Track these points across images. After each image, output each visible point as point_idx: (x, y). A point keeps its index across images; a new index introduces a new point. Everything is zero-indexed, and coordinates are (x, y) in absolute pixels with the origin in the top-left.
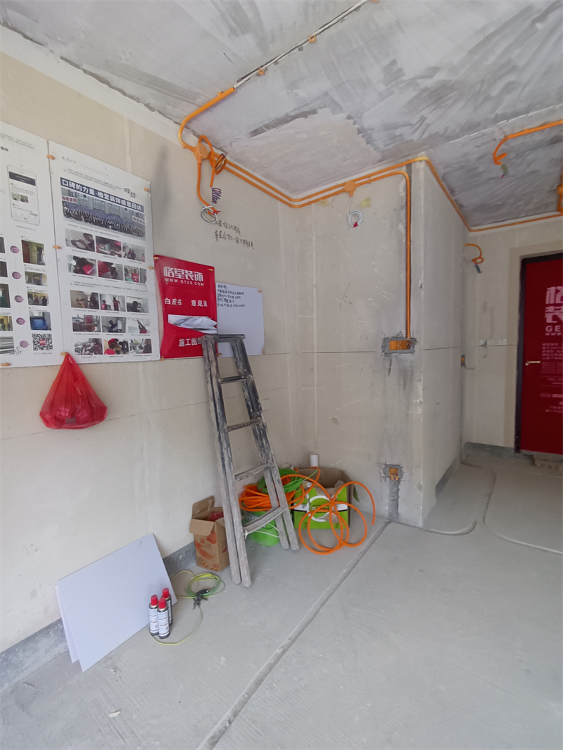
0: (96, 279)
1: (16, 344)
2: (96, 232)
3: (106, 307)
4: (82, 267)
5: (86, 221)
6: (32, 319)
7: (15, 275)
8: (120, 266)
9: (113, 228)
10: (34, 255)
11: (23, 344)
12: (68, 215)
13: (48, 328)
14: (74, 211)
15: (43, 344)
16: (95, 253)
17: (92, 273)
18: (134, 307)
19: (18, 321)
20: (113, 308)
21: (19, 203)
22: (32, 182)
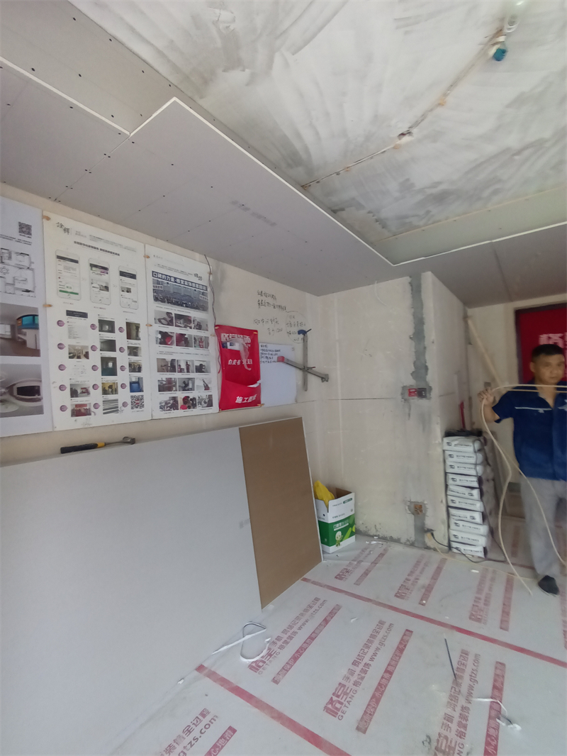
0: (175, 348)
1: (120, 404)
2: (175, 310)
3: (181, 371)
4: (165, 339)
5: (168, 303)
6: (131, 383)
7: (121, 350)
8: (190, 336)
9: (186, 306)
10: (134, 333)
11: (125, 404)
12: (156, 299)
13: (141, 390)
14: (162, 296)
15: (138, 403)
16: (174, 327)
17: (172, 344)
18: (200, 369)
19: (122, 386)
20: (185, 370)
21: (125, 293)
22: (133, 276)
